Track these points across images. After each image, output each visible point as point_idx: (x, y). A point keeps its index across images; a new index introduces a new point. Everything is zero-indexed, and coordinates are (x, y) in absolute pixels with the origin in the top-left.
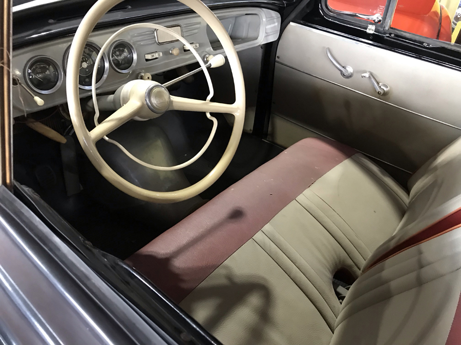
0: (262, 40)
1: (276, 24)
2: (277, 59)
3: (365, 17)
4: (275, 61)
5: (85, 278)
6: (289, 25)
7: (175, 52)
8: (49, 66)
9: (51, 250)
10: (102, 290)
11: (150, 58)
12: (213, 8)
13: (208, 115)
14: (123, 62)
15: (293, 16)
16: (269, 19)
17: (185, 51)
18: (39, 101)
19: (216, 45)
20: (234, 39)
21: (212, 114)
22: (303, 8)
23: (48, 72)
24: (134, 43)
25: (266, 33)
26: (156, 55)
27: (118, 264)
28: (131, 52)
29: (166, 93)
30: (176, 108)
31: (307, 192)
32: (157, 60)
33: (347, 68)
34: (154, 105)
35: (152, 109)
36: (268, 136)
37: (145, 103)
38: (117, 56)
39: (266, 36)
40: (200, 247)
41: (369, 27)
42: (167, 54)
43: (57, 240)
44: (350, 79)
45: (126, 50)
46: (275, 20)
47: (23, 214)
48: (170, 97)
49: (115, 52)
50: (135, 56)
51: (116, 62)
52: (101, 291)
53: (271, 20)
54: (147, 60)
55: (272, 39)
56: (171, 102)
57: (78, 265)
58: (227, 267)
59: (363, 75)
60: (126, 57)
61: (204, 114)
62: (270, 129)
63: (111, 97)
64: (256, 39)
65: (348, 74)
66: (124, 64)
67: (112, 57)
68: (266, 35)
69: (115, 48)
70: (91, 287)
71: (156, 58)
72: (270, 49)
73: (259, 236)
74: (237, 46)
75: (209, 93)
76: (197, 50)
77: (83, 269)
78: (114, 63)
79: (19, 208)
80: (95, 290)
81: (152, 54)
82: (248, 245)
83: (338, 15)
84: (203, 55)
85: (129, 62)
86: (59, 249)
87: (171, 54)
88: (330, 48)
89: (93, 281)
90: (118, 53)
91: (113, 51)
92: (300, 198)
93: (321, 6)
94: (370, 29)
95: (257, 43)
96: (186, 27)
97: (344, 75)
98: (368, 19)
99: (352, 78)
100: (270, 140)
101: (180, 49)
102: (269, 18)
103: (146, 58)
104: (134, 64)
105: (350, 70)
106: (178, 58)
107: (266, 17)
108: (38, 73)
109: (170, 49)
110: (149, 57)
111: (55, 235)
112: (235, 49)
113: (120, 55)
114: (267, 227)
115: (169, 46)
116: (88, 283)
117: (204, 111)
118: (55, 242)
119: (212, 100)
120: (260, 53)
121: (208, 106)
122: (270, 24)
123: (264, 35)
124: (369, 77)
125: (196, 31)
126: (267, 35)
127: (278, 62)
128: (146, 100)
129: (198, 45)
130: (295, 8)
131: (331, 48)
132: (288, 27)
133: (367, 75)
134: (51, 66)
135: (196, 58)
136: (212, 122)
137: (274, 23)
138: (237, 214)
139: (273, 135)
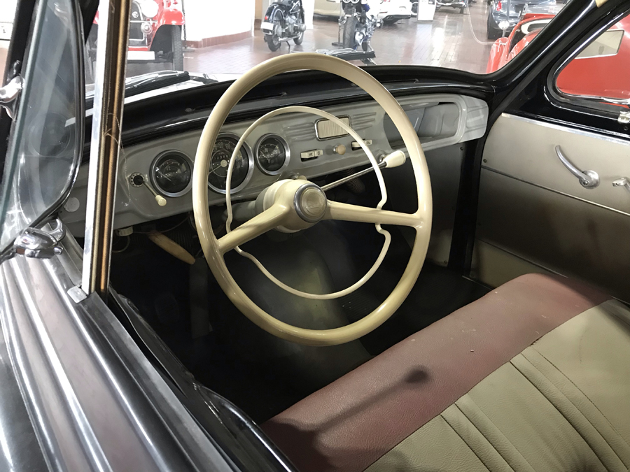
0: (461, 136)
1: (482, 116)
2: (483, 163)
3: (616, 102)
4: (481, 166)
5: (174, 419)
6: (500, 117)
7: (340, 150)
8: (181, 164)
9: (138, 377)
10: (195, 439)
11: (307, 157)
12: (396, 95)
13: (379, 228)
14: (273, 161)
15: (505, 104)
16: (471, 109)
17: (354, 149)
18: (161, 200)
19: (397, 143)
20: (422, 136)
21: (384, 226)
22: (520, 94)
23: (179, 171)
24: (288, 138)
25: (467, 127)
26: (315, 154)
27: (224, 407)
28: (283, 151)
29: (322, 196)
30: (334, 217)
31: (528, 351)
32: (316, 160)
33: (589, 174)
34: (305, 210)
35: (301, 215)
36: (471, 272)
37: (293, 208)
38: (266, 154)
39: (467, 132)
40: (361, 420)
41: (621, 115)
42: (329, 152)
43: (147, 364)
44: (595, 190)
45: (277, 147)
46: (481, 111)
47: (112, 328)
48: (326, 202)
49: (263, 149)
50: (288, 154)
51: (263, 161)
52: (193, 440)
53: (473, 111)
54: (303, 160)
55: (477, 135)
56: (328, 209)
57: (169, 401)
58: (399, 455)
59: (615, 182)
60: (276, 156)
61: (373, 225)
62: (473, 262)
63: (252, 203)
64: (453, 135)
65: (592, 182)
66: (274, 164)
67: (259, 155)
68: (467, 129)
69: (263, 144)
70: (182, 433)
71: (316, 158)
72: (473, 149)
73: (451, 412)
74: (425, 144)
75: (380, 198)
76: (370, 147)
77: (174, 407)
78: (261, 162)
79: (109, 320)
80: (185, 437)
81: (310, 152)
82: (434, 425)
83: (573, 100)
84: (377, 155)
85: (280, 161)
86: (148, 377)
87: (335, 153)
88: (561, 145)
89: (185, 425)
90: (266, 150)
91: (260, 147)
92: (518, 360)
93: (547, 89)
94: (623, 118)
95: (454, 141)
96: (355, 118)
97: (584, 183)
98: (621, 103)
99: (598, 187)
100: (474, 277)
101: (347, 147)
102: (472, 107)
103: (302, 157)
104: (286, 164)
105: (594, 176)
106: (343, 158)
107: (468, 107)
108: (168, 172)
109: (334, 147)
110: (306, 155)
111: (145, 358)
112: (423, 148)
113: (270, 152)
114: (464, 400)
115: (332, 143)
116: (178, 427)
117: (373, 221)
118: (145, 367)
119: (385, 208)
120: (459, 155)
121: (379, 215)
122: (473, 117)
123: (464, 129)
124: (626, 185)
125: (370, 123)
126: (469, 130)
127: (485, 168)
128: (295, 204)
129: (371, 141)
130: (508, 94)
131: (564, 146)
132: (499, 120)
133: (622, 183)
134: (183, 164)
135: (368, 159)
136: (383, 237)
137: (479, 115)
138: (418, 377)
139: (478, 269)
